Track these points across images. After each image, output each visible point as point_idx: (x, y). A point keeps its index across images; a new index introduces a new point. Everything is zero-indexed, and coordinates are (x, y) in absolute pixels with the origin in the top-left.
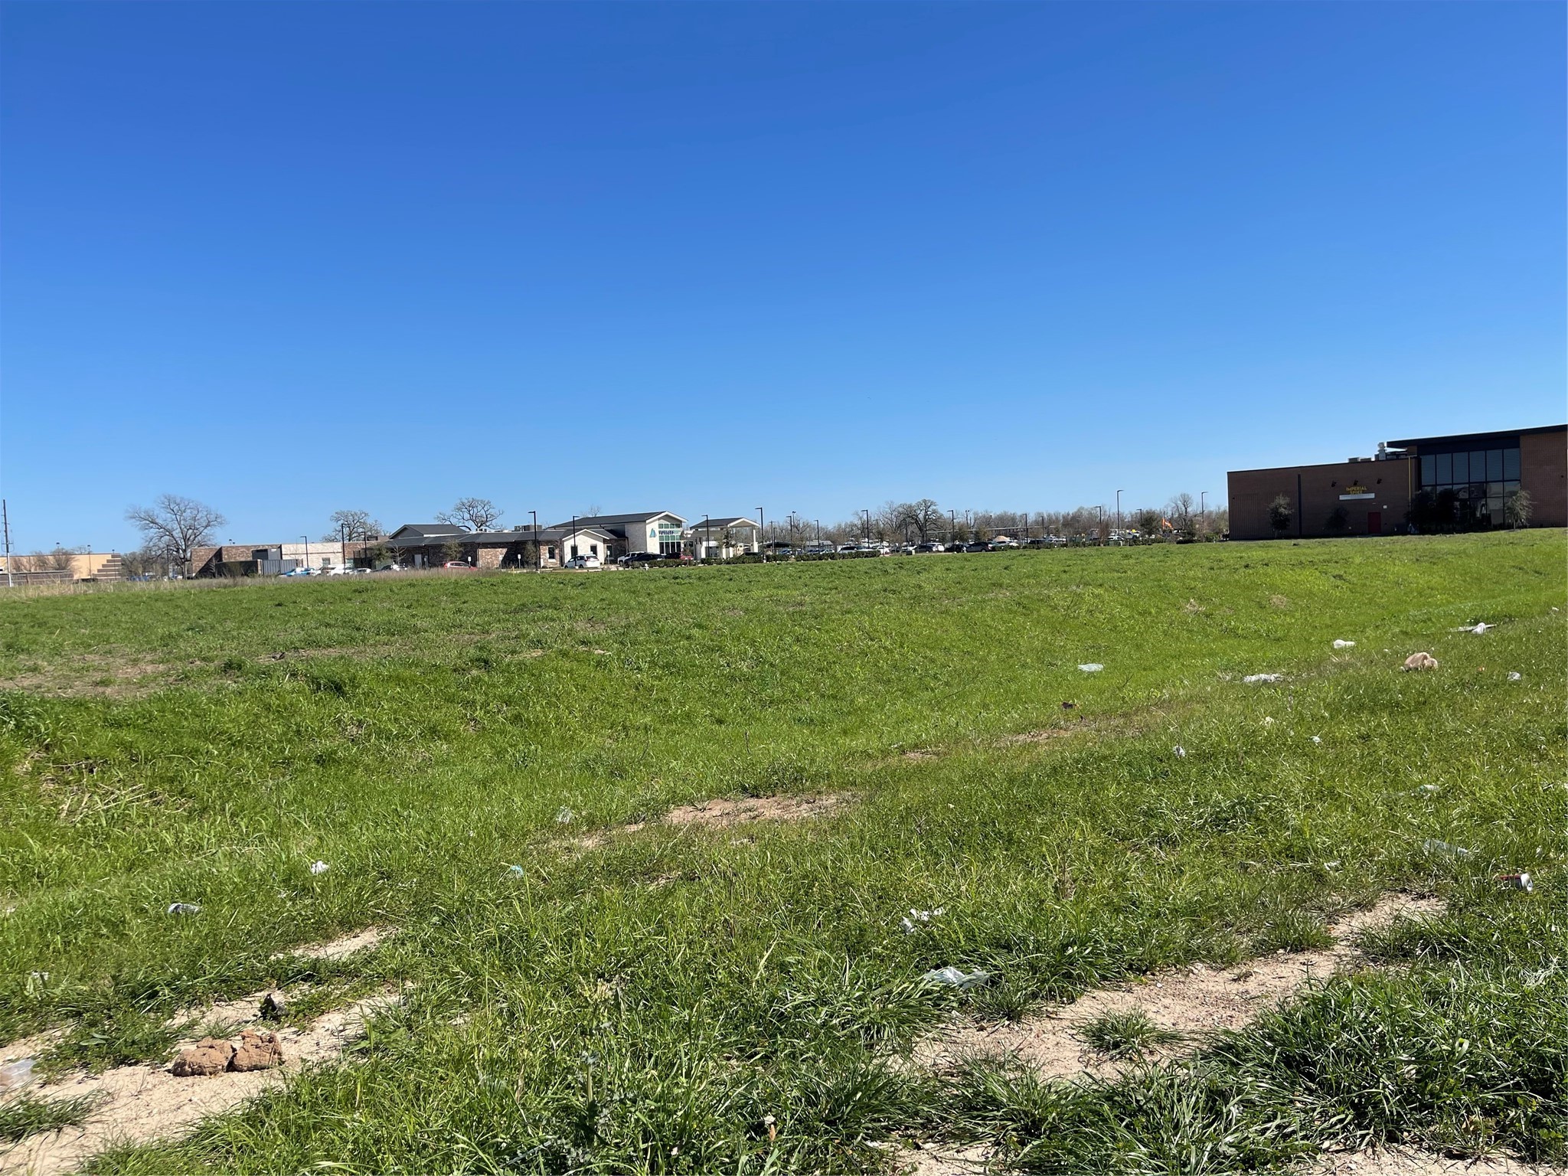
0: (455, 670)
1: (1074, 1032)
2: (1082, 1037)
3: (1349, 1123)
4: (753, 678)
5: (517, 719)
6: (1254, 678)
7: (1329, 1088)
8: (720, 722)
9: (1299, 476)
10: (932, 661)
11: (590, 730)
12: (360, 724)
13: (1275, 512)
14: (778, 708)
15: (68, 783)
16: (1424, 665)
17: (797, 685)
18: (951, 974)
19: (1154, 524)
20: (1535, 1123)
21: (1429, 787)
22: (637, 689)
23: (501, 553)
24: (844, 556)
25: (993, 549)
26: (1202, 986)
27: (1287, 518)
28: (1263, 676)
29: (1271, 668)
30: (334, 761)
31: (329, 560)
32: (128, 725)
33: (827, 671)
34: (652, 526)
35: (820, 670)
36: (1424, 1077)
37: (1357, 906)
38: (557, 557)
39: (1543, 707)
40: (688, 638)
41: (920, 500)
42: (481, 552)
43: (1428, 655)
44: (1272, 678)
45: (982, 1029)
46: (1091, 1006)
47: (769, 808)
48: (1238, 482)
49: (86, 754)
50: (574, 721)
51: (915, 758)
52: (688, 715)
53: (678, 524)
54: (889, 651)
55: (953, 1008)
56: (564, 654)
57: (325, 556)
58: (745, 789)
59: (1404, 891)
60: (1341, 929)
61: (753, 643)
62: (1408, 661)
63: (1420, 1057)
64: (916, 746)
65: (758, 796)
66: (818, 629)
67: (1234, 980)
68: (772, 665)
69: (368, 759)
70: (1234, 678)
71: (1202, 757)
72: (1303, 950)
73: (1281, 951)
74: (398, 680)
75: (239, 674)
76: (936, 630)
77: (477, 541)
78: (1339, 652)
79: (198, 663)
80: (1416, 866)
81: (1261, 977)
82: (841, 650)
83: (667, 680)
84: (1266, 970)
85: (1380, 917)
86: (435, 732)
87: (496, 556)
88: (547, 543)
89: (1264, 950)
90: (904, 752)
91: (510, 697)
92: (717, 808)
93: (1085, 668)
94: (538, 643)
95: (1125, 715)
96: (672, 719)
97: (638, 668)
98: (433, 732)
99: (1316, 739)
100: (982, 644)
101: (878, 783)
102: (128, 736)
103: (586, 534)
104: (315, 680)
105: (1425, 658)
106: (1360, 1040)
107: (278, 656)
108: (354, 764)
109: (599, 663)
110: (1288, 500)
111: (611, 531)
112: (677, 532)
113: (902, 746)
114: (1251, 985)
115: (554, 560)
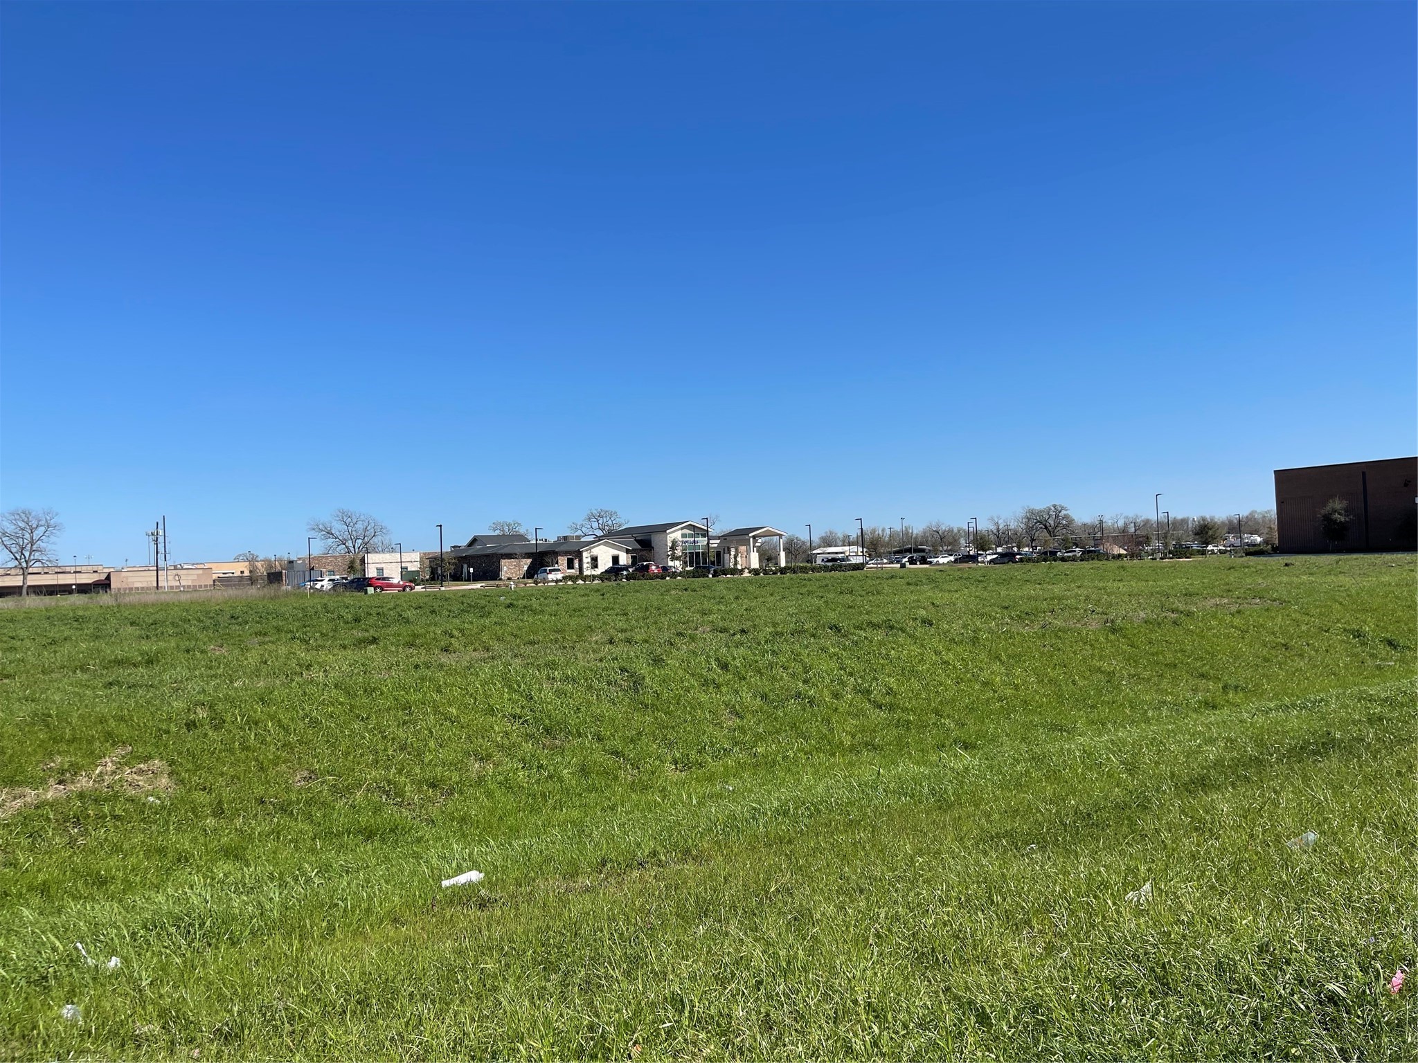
9: (1364, 474)
13: (1327, 518)
23: (526, 564)
27: (1343, 526)
34: (675, 535)
38: (577, 565)
42: (503, 562)
77: (500, 552)
87: (520, 568)
88: (565, 553)
103: (606, 544)
110: (1345, 503)
111: (638, 541)
112: (702, 541)
115: (573, 571)
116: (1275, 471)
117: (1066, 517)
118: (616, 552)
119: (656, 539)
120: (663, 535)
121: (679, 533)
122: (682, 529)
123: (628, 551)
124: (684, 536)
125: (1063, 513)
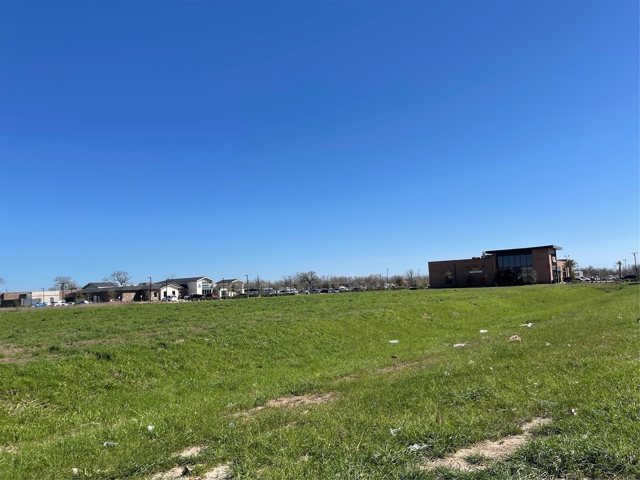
0: (152, 348)
5: (182, 368)
6: (457, 345)
9: (454, 264)
11: (210, 371)
12: (120, 372)
13: (447, 277)
15: (6, 399)
16: (516, 340)
18: (416, 446)
19: (401, 282)
22: (225, 354)
23: (133, 295)
24: (281, 295)
25: (340, 292)
27: (451, 280)
28: (460, 344)
30: (113, 387)
32: (26, 375)
34: (199, 283)
36: (564, 461)
37: (526, 421)
38: (158, 296)
41: (308, 271)
42: (124, 294)
44: (463, 345)
45: (433, 461)
48: (431, 265)
49: (13, 387)
50: (204, 368)
51: (347, 379)
53: (210, 282)
54: (319, 336)
56: (194, 341)
59: (538, 416)
60: (524, 428)
62: (511, 338)
64: (346, 374)
67: (499, 444)
68: (275, 343)
69: (127, 386)
70: (450, 346)
71: (455, 376)
72: (516, 434)
74: (131, 353)
75: (58, 352)
76: (334, 327)
77: (123, 290)
78: (483, 334)
79: (35, 347)
80: (540, 409)
81: (506, 443)
83: (236, 351)
86: (150, 374)
87: (131, 296)
88: (154, 290)
89: (505, 435)
90: (343, 377)
91: (177, 359)
92: (285, 401)
93: (392, 342)
94: (181, 336)
97: (224, 346)
99: (491, 368)
102: (28, 380)
103: (170, 286)
104: (98, 354)
105: (516, 337)
107: (70, 344)
108: (121, 388)
109: (208, 345)
110: (451, 273)
111: (181, 285)
112: (210, 285)
113: (341, 375)
115: (156, 298)
116: (428, 262)
117: (315, 276)
118: (174, 290)
119: (190, 285)
120: (194, 283)
121: (201, 281)
122: (202, 280)
123: (179, 289)
124: (203, 283)
125: (314, 274)
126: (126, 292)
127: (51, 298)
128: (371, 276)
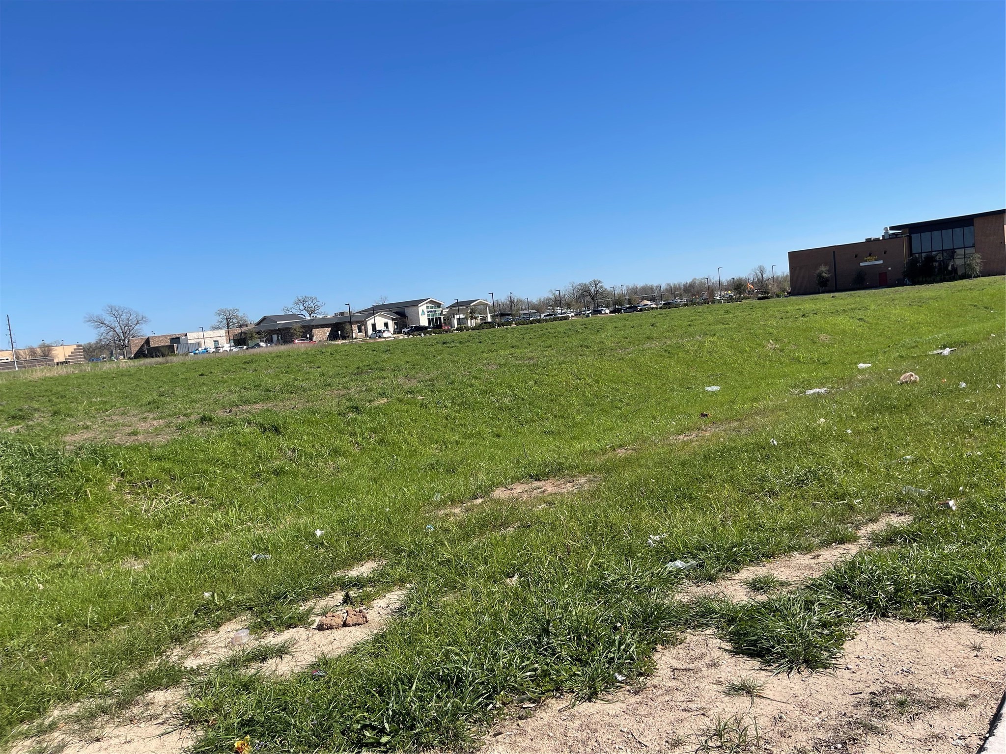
0: (339, 415)
1: (741, 584)
2: (745, 586)
3: (865, 611)
4: (513, 408)
5: (381, 442)
6: (812, 392)
7: (855, 597)
8: (498, 436)
9: (834, 252)
10: (618, 390)
11: (424, 444)
12: (293, 450)
13: (820, 276)
14: (530, 426)
15: (138, 494)
16: (911, 380)
17: (539, 410)
18: (679, 563)
19: (742, 288)
20: (944, 606)
21: (908, 457)
22: (447, 419)
23: (327, 331)
24: (546, 321)
25: (641, 310)
26: (798, 562)
27: (827, 280)
28: (817, 390)
29: (822, 385)
30: (284, 472)
31: (218, 341)
32: (165, 459)
33: (556, 401)
34: (422, 308)
35: (551, 400)
36: (897, 590)
37: (870, 521)
38: (363, 331)
39: (975, 405)
40: (471, 386)
41: (591, 280)
42: (315, 331)
43: (913, 374)
44: (823, 391)
45: (698, 586)
46: (748, 573)
47: (549, 487)
48: (795, 258)
49: (146, 477)
50: (415, 440)
51: (621, 453)
52: (479, 433)
53: (439, 305)
54: (591, 386)
55: (683, 578)
56: (400, 401)
57: (215, 339)
58: (531, 477)
59: (893, 512)
60: (862, 532)
61: (510, 386)
62: (901, 378)
63: (895, 583)
64: (621, 445)
65: (539, 480)
66: (547, 375)
67: (813, 558)
68: (523, 399)
69: (303, 470)
70: (800, 392)
71: (787, 445)
72: (844, 543)
73: (834, 544)
74: (310, 423)
75: (211, 424)
76: (618, 371)
77: (312, 324)
78: (861, 371)
79: (182, 418)
80: (899, 500)
81: (825, 556)
82: (562, 387)
83: (463, 413)
84: (827, 553)
85: (879, 527)
86: (337, 452)
87: (325, 333)
88: (356, 322)
89: (826, 544)
90: (614, 450)
91: (375, 429)
92: (519, 488)
93: (709, 389)
94: (383, 394)
95: (738, 420)
96: (470, 436)
97: (445, 406)
98: (336, 452)
99: (849, 431)
100: (646, 378)
101: (608, 469)
102: (168, 465)
103: (380, 315)
104: (262, 425)
105: (912, 375)
106: (869, 577)
107: (228, 411)
108: (295, 474)
109: (422, 405)
110: (827, 268)
111: (396, 313)
112: (439, 310)
113: (613, 446)
114: (821, 560)
115: (361, 334)
117: (601, 287)
118: (386, 320)
119: (409, 311)
120: (415, 308)
121: (425, 306)
122: (427, 303)
123: (393, 319)
124: (428, 308)
125: (600, 284)
126: (318, 327)
127: (214, 341)
128: (693, 280)
